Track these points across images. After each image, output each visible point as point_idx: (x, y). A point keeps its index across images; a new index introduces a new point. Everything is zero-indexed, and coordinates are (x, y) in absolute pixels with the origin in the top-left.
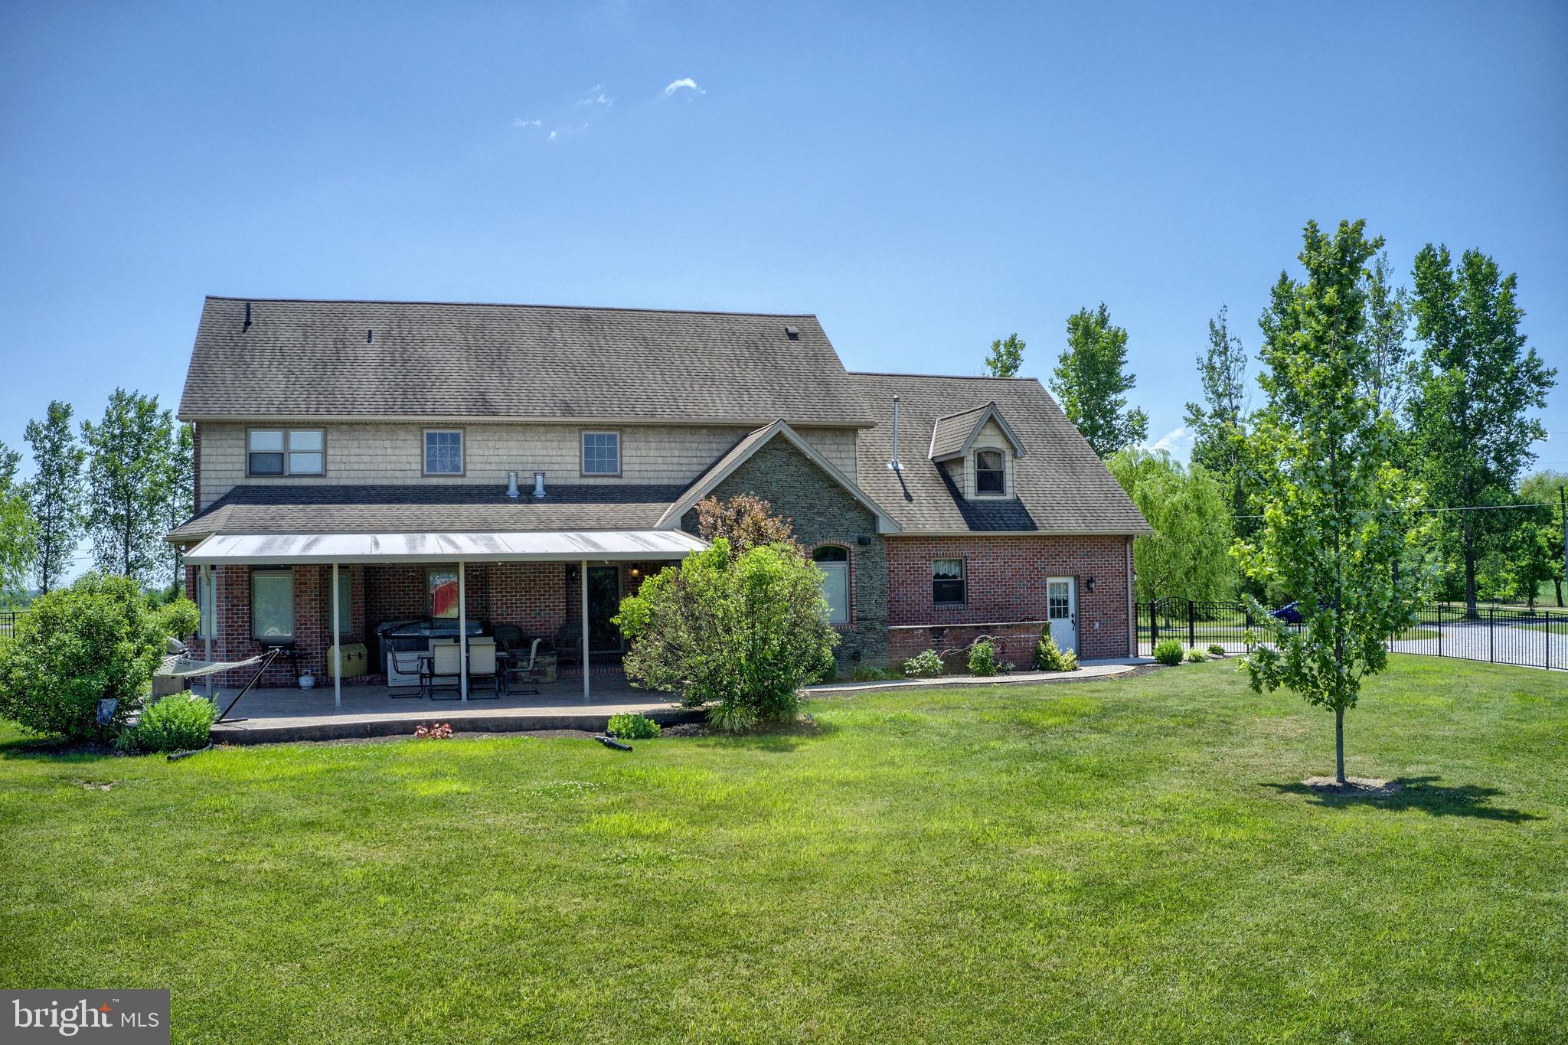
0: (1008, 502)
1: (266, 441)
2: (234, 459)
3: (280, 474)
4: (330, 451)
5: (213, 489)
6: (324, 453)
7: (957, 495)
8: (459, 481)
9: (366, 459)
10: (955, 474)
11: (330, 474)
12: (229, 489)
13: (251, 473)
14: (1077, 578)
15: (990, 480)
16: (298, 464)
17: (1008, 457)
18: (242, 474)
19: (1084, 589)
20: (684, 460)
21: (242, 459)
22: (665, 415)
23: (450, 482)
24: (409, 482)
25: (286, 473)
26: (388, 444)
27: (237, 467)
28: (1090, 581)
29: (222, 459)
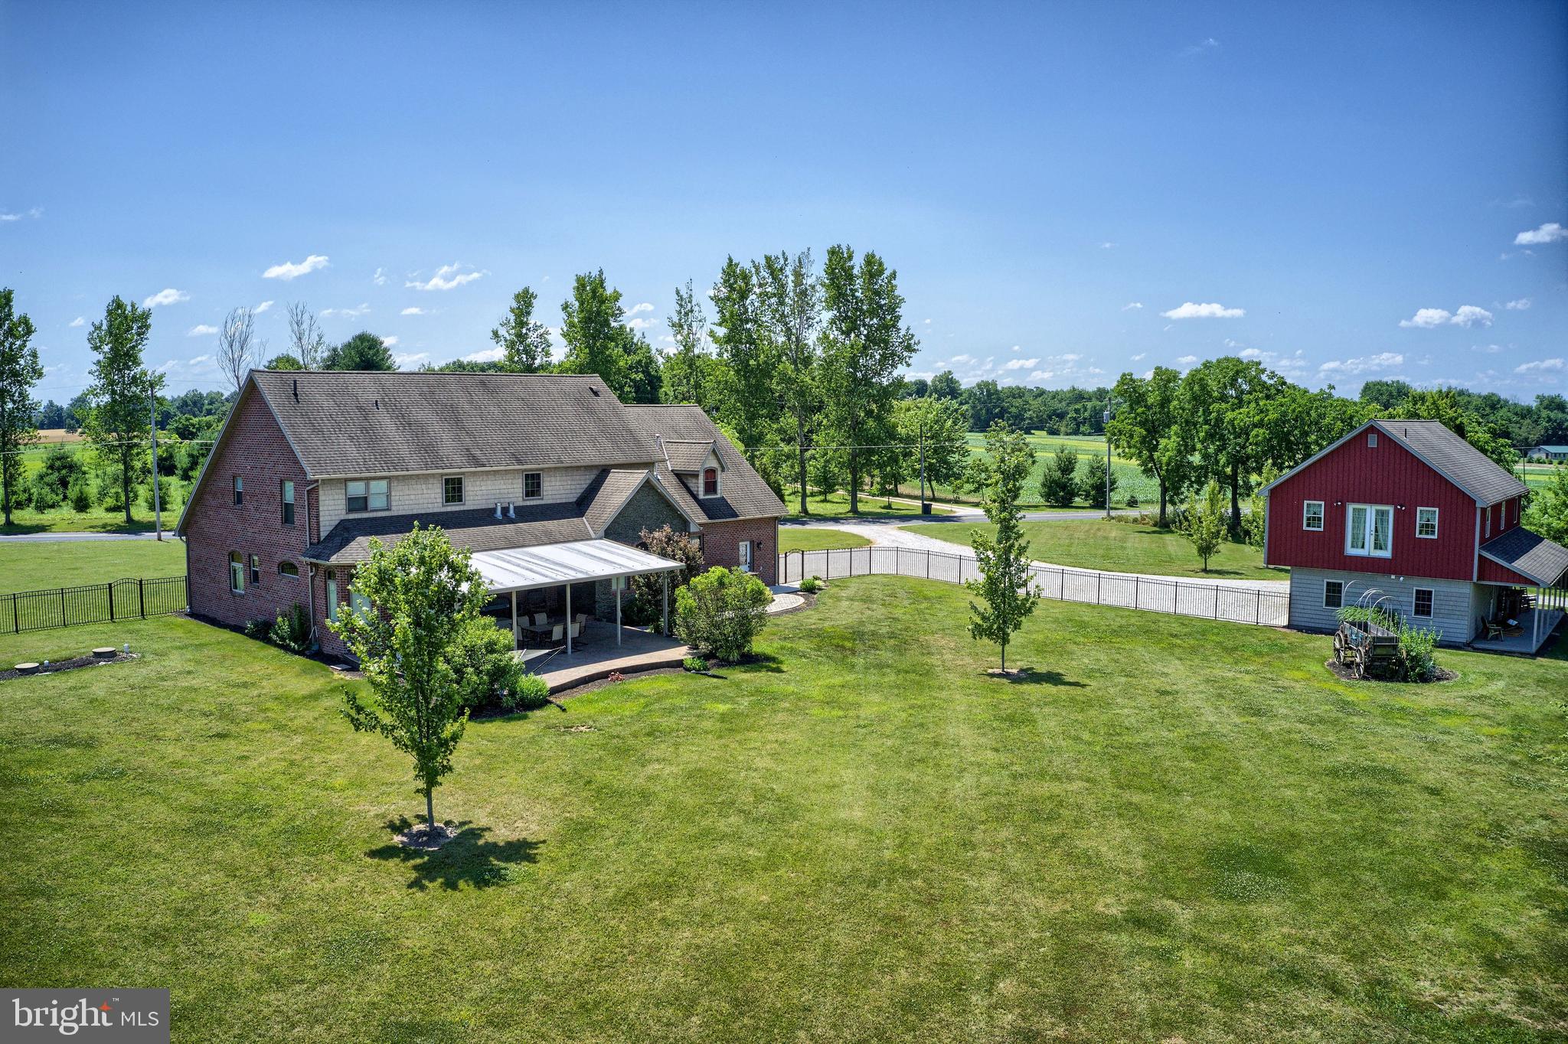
0: (718, 499)
1: (357, 489)
2: (339, 502)
3: (365, 508)
4: (393, 494)
5: (327, 523)
6: (389, 497)
7: (695, 497)
8: (462, 508)
9: (412, 497)
10: (691, 483)
11: (393, 508)
12: (337, 522)
13: (350, 510)
14: (752, 542)
15: (711, 487)
16: (376, 502)
17: (719, 472)
18: (344, 512)
19: (756, 548)
20: (574, 487)
21: (344, 502)
22: (567, 461)
23: (457, 508)
24: (436, 510)
25: (369, 509)
26: (424, 486)
27: (341, 507)
28: (759, 544)
29: (332, 502)
